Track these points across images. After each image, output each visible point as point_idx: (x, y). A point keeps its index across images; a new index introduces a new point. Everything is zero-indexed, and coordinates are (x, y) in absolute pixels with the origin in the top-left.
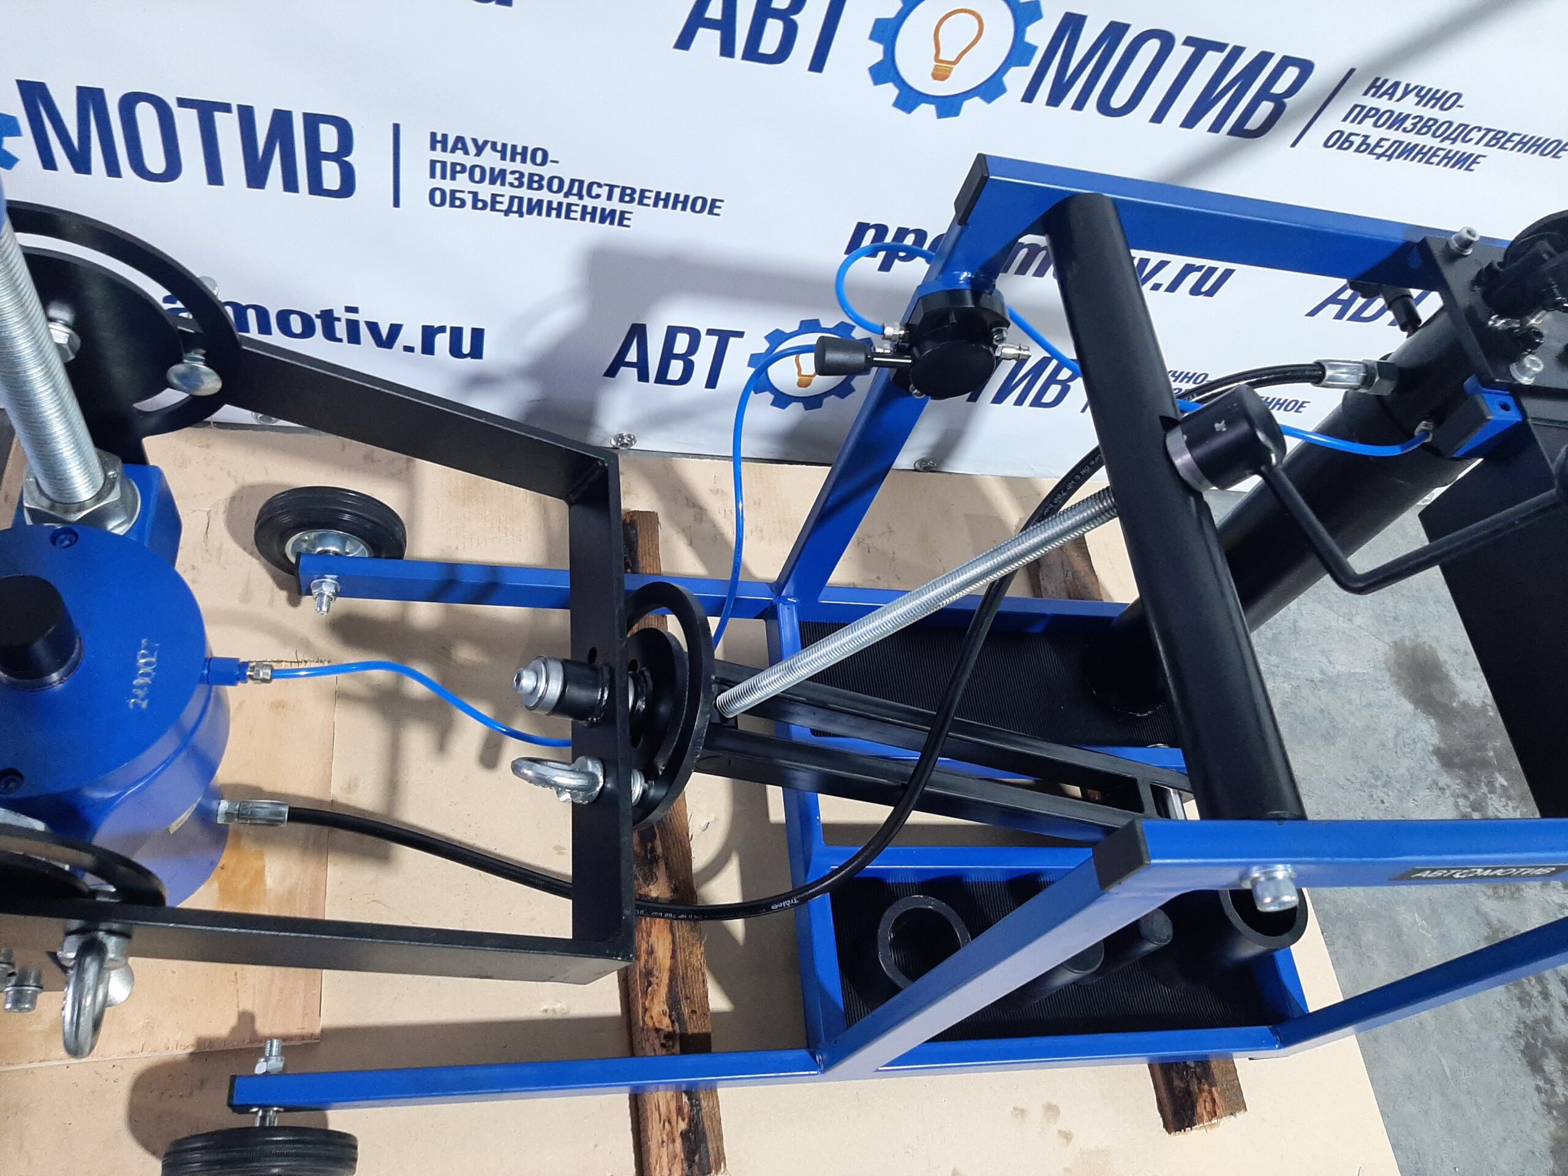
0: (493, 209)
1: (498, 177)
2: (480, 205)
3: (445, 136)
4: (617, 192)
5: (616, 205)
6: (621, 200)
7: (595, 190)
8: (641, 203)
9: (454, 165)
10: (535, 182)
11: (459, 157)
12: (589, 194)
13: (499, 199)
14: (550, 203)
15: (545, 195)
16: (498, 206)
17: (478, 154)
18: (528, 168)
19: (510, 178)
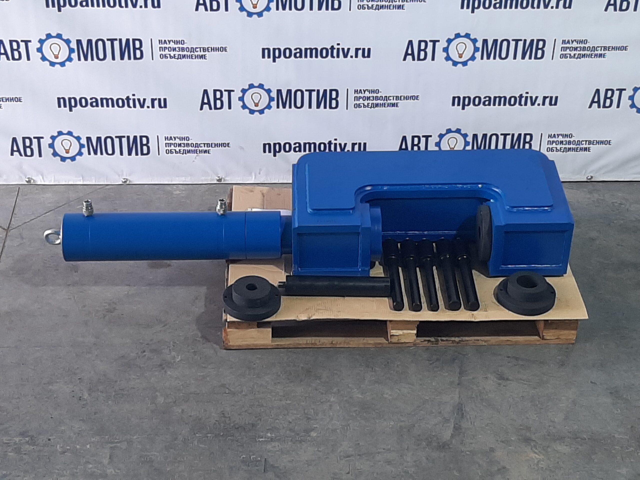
0: (368, 107)
1: (368, 98)
2: (365, 106)
3: (357, 90)
4: (395, 98)
5: (395, 101)
6: (396, 100)
7: (390, 98)
8: (401, 100)
9: (359, 97)
10: (377, 98)
11: (360, 95)
12: (389, 100)
13: (369, 104)
14: (380, 104)
15: (379, 102)
16: (369, 106)
17: (364, 93)
18: (375, 95)
19: (371, 98)
